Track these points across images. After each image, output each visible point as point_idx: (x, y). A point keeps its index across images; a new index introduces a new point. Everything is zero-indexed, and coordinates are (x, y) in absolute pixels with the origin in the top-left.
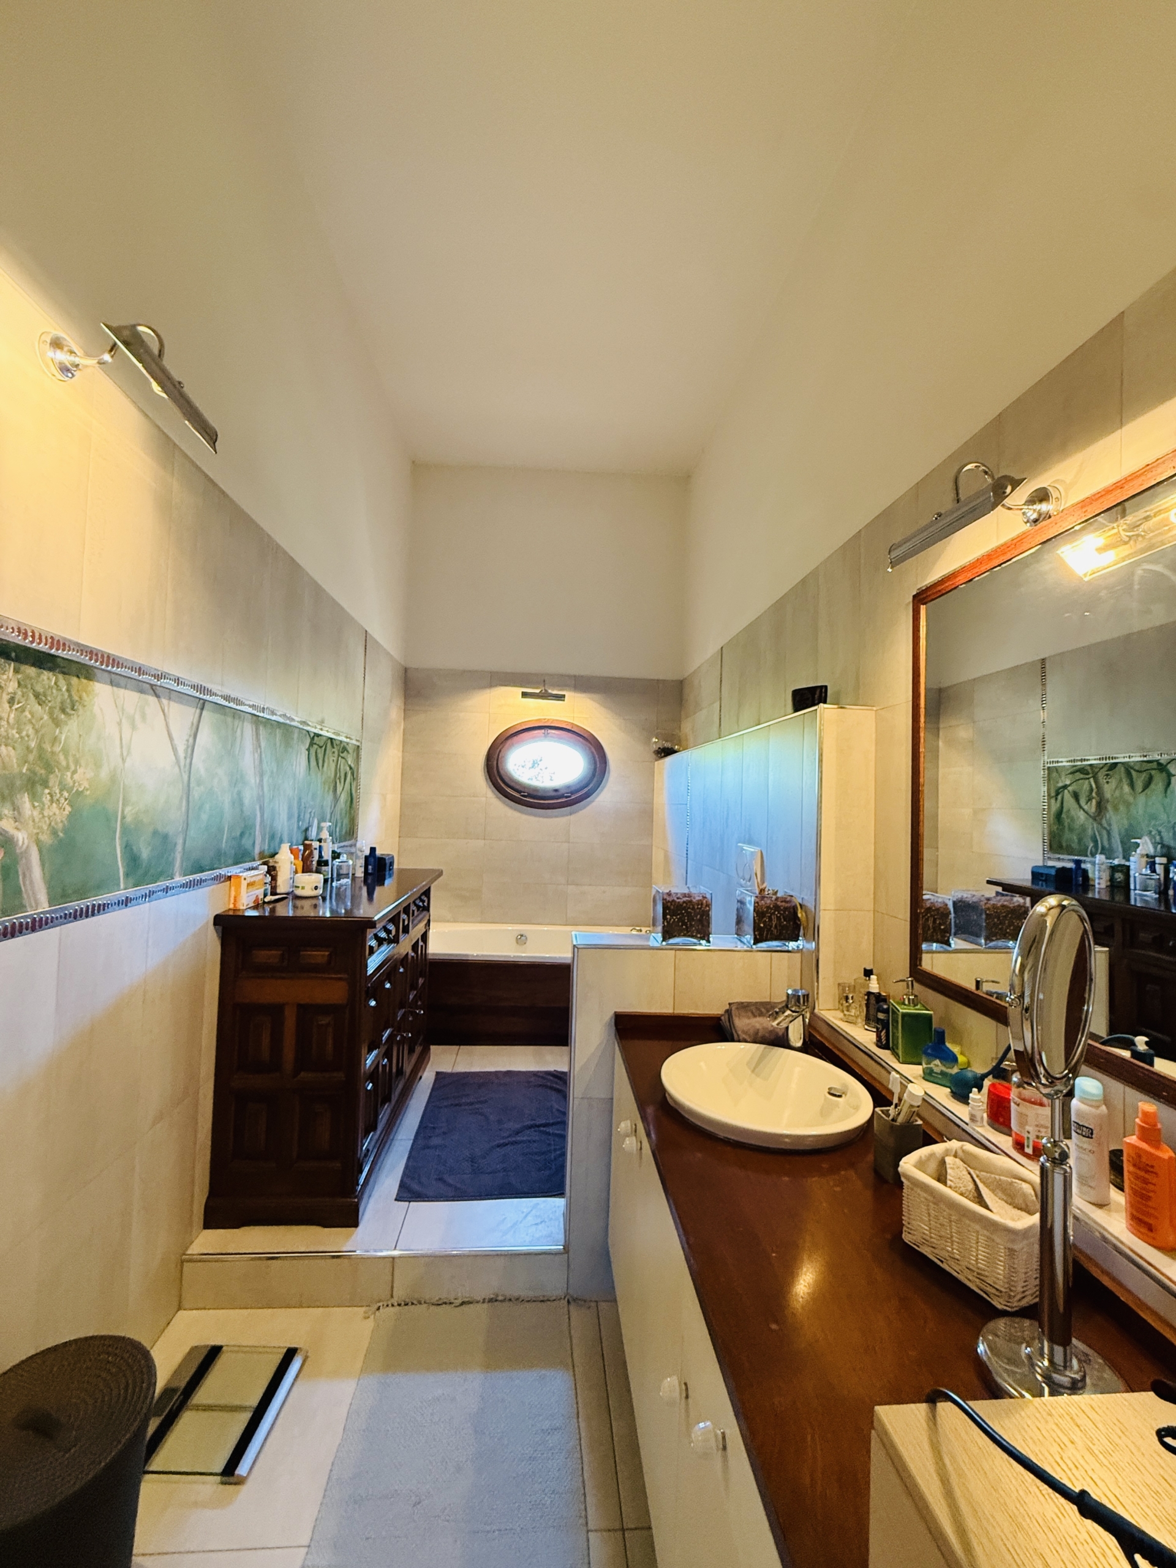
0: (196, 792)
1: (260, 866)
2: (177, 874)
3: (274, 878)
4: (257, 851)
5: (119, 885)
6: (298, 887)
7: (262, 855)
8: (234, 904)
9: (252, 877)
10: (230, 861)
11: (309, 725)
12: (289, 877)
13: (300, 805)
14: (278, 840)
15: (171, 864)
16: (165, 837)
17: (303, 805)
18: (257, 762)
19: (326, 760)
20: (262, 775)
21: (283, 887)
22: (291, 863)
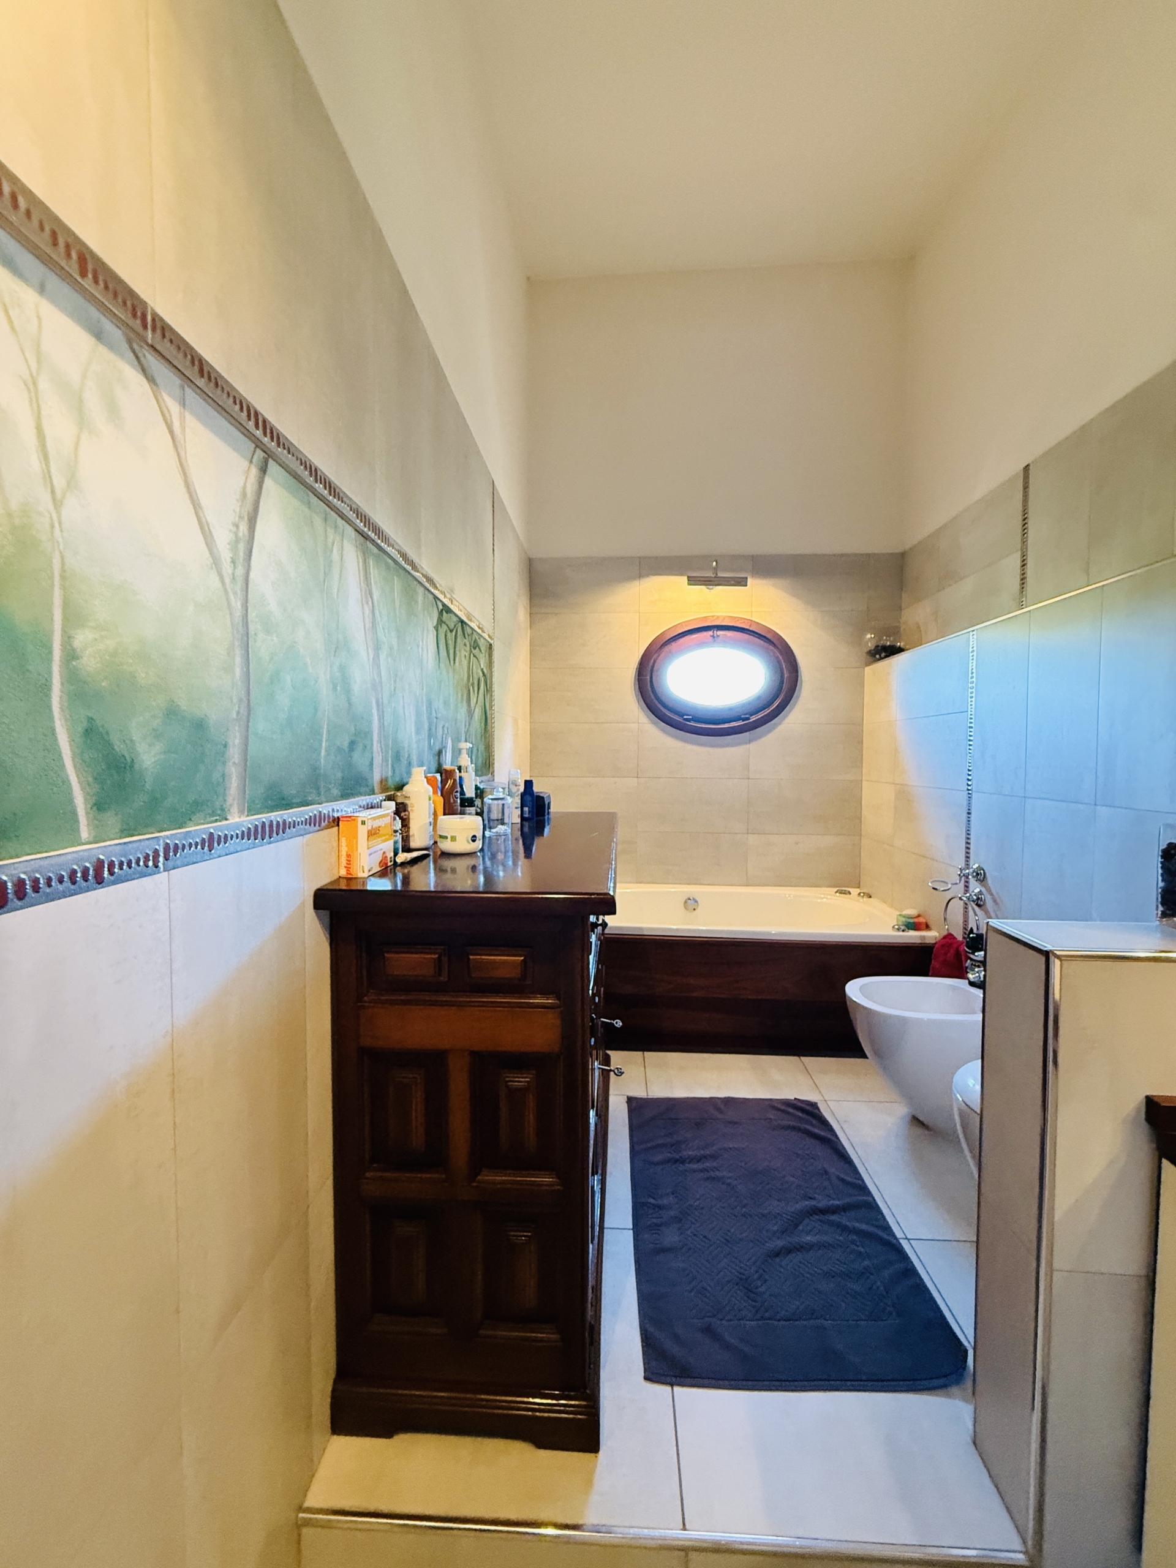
0: (263, 645)
1: (383, 803)
2: (235, 809)
3: (405, 823)
4: (377, 777)
5: (76, 830)
6: (446, 838)
7: (383, 782)
8: (348, 868)
9: (374, 819)
10: (335, 792)
11: (437, 588)
12: (428, 821)
13: (431, 713)
14: (404, 762)
15: (218, 788)
16: (200, 726)
17: (434, 714)
18: (368, 625)
19: (457, 652)
20: (377, 648)
21: (420, 838)
22: (430, 799)
